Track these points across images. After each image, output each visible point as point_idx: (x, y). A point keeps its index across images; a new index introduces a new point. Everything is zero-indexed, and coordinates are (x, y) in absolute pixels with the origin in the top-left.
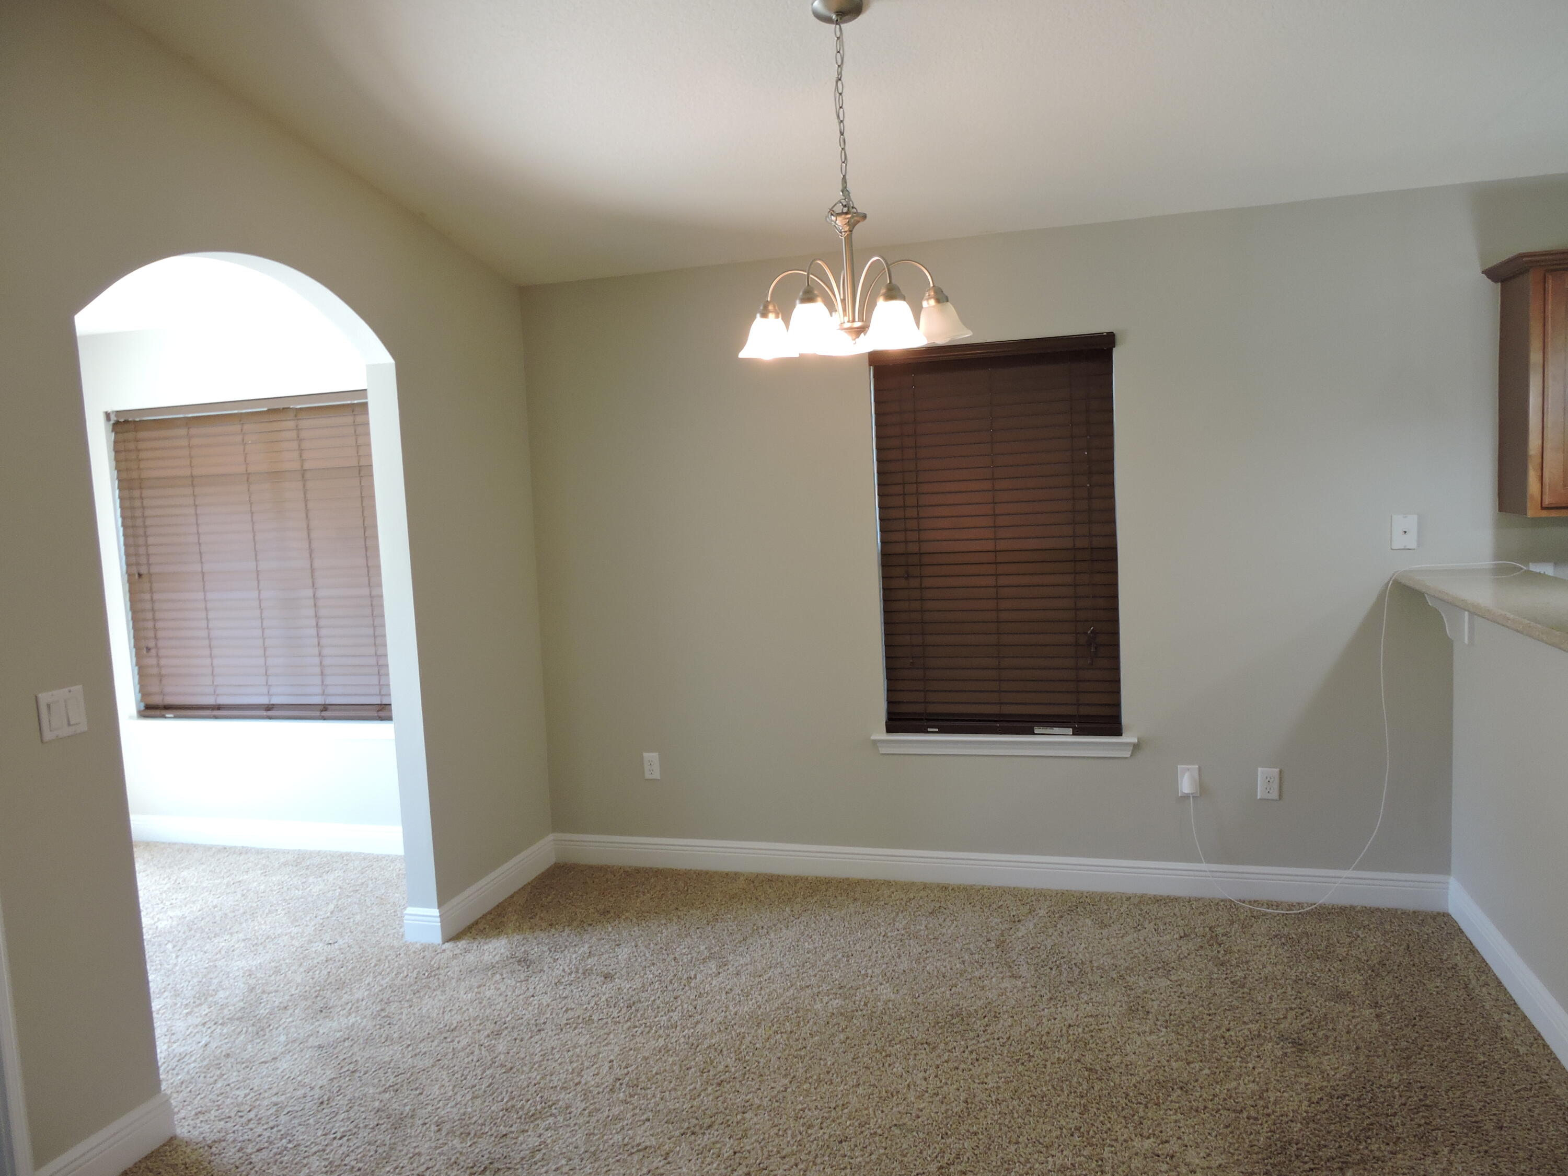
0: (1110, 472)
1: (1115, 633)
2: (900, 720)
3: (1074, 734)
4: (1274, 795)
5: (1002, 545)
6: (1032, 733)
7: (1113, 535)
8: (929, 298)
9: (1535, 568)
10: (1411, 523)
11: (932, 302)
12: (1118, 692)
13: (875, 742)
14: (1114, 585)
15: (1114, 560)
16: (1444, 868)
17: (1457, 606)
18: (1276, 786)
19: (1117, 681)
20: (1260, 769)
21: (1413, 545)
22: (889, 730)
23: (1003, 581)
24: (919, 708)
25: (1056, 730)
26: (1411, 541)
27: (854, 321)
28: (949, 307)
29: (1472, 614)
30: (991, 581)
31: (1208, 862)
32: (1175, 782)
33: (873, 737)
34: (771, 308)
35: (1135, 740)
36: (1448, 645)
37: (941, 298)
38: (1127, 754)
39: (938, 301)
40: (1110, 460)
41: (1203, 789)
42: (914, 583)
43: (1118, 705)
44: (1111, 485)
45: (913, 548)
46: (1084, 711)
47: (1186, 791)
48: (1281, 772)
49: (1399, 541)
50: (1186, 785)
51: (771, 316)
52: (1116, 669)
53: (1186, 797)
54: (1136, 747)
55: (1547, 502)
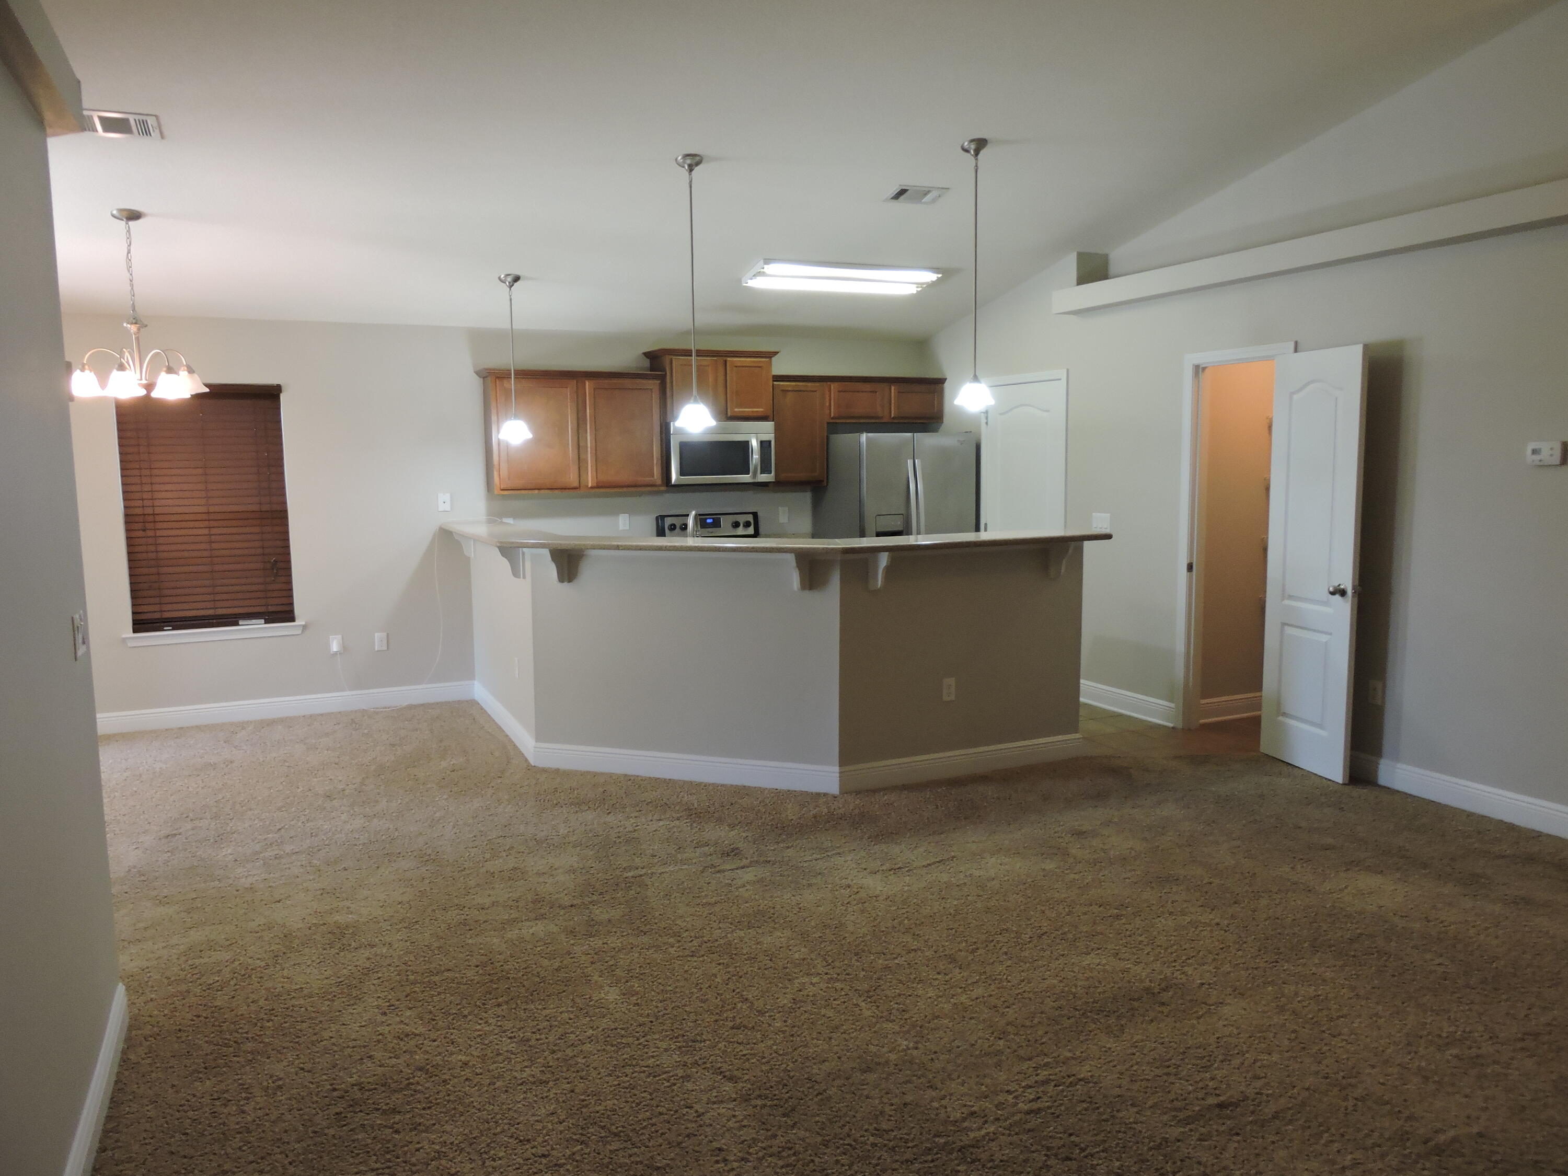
0: (281, 466)
1: (289, 562)
2: (144, 623)
3: (265, 623)
4: (385, 648)
5: (212, 509)
6: (237, 624)
7: (285, 503)
8: (184, 370)
9: (505, 520)
10: (447, 497)
11: (186, 373)
12: (291, 596)
13: (124, 640)
14: (287, 533)
15: (286, 518)
16: (472, 677)
17: (467, 537)
18: (385, 642)
19: (291, 590)
20: (376, 634)
21: (449, 509)
22: (135, 631)
23: (214, 531)
24: (157, 616)
25: (254, 621)
26: (447, 507)
27: (141, 379)
28: (196, 375)
29: (475, 540)
30: (206, 531)
31: (350, 690)
32: (328, 646)
33: (124, 636)
34: (86, 367)
35: (304, 623)
36: (468, 559)
37: (191, 371)
38: (300, 632)
39: (189, 372)
40: (281, 459)
41: (345, 648)
42: (150, 533)
43: (292, 604)
44: (282, 473)
45: (149, 511)
46: (271, 609)
47: (335, 650)
48: (388, 635)
49: (442, 507)
50: (335, 647)
51: (87, 372)
52: (290, 582)
53: (336, 654)
54: (305, 627)
55: (502, 487)
